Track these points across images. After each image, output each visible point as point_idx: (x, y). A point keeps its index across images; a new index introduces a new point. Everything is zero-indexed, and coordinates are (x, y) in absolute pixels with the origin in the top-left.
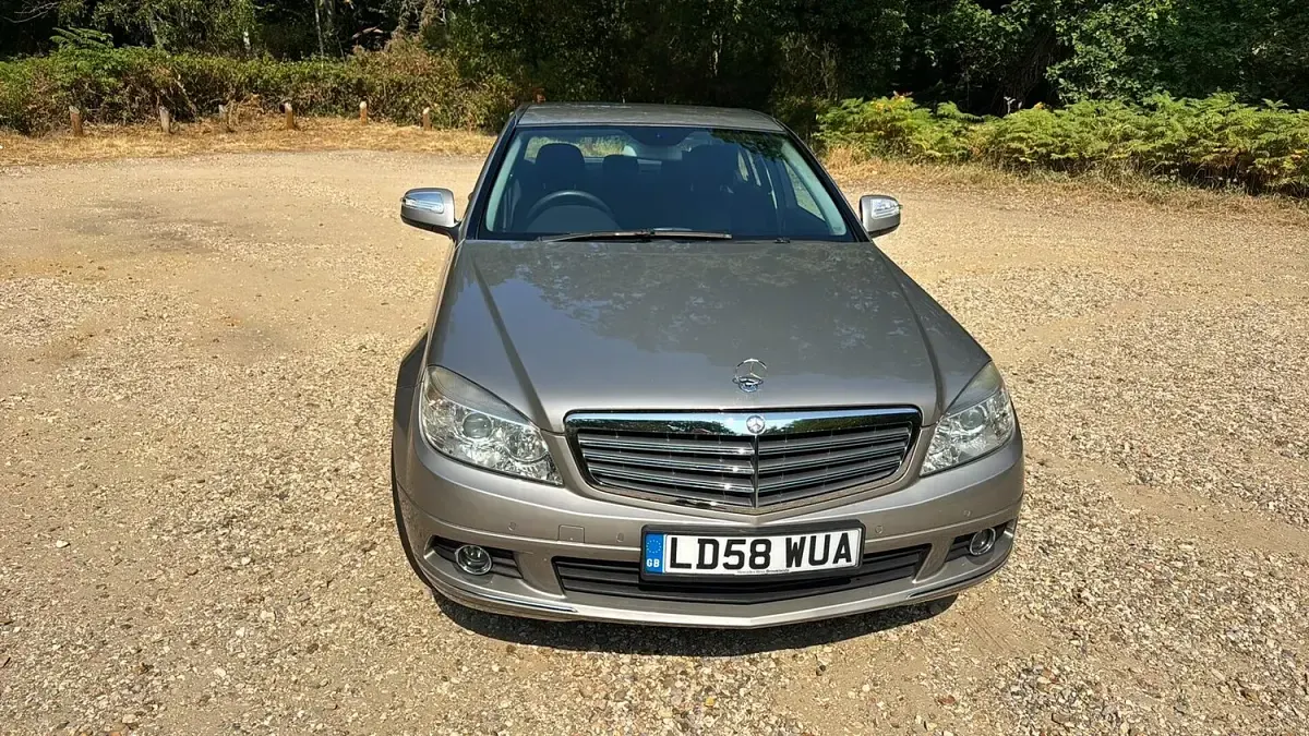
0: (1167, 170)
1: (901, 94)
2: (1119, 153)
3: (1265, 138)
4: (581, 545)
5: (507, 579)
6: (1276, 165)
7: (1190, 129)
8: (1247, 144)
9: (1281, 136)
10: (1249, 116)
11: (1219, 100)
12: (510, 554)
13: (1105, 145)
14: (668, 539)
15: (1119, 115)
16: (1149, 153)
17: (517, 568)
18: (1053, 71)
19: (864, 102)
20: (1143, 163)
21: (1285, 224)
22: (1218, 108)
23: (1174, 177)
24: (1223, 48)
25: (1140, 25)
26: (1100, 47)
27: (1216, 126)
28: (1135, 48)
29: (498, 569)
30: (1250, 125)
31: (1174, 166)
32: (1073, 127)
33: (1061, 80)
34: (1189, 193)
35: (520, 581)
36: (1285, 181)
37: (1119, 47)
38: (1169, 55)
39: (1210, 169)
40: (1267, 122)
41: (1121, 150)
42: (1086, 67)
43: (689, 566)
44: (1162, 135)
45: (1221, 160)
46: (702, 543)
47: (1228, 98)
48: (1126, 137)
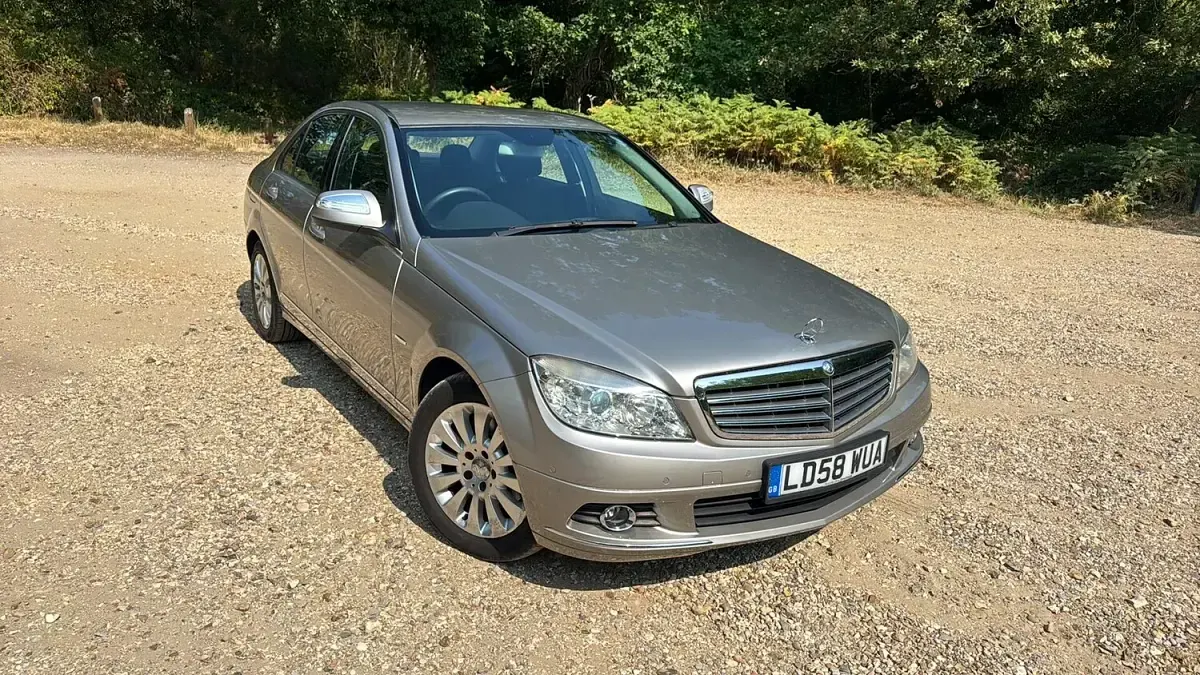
0: (717, 154)
1: (497, 89)
2: (681, 141)
3: (781, 128)
4: (719, 486)
5: (648, 528)
6: (788, 149)
7: (729, 123)
8: (768, 134)
9: (791, 127)
10: (765, 112)
11: (744, 100)
12: (649, 507)
13: (673, 135)
14: (784, 468)
15: (678, 112)
16: (704, 142)
17: (654, 518)
18: (617, 73)
19: (465, 94)
20: (701, 150)
21: (801, 192)
22: (743, 104)
23: (721, 160)
24: (735, 60)
25: (677, 38)
26: (652, 55)
27: (746, 120)
28: (676, 56)
29: (640, 522)
30: (767, 119)
31: (721, 151)
32: (646, 120)
33: (625, 82)
34: (734, 171)
35: (658, 528)
36: (794, 161)
37: (665, 57)
38: (699, 64)
39: (745, 153)
40: (779, 116)
41: (683, 139)
42: (642, 71)
43: (795, 486)
44: (711, 127)
45: (751, 146)
46: (806, 466)
47: (749, 98)
48: (686, 129)
